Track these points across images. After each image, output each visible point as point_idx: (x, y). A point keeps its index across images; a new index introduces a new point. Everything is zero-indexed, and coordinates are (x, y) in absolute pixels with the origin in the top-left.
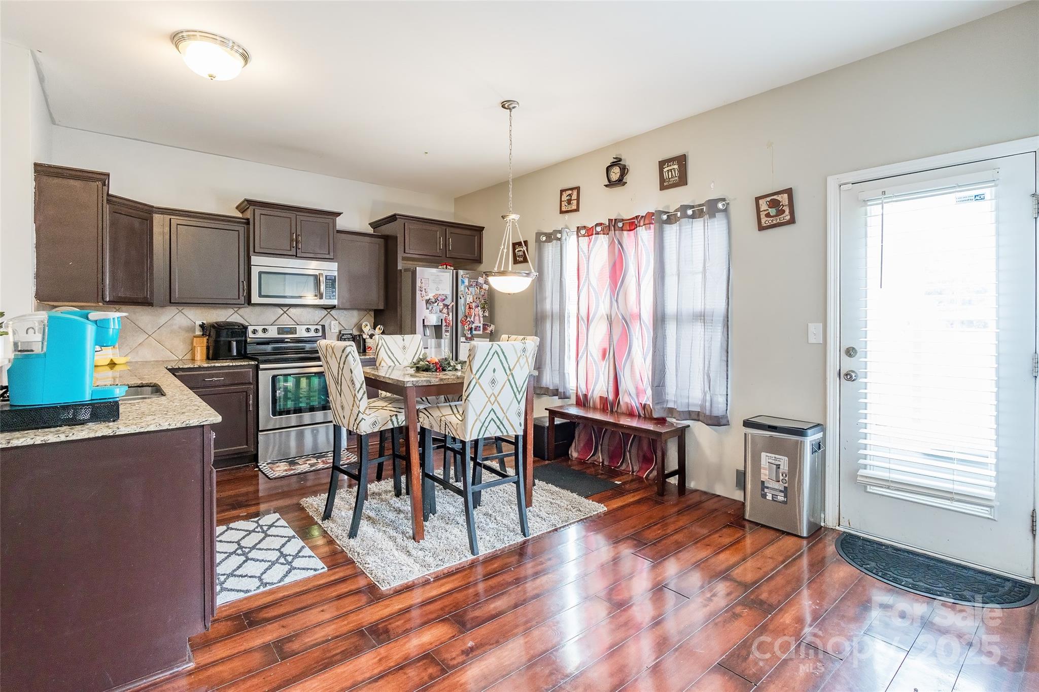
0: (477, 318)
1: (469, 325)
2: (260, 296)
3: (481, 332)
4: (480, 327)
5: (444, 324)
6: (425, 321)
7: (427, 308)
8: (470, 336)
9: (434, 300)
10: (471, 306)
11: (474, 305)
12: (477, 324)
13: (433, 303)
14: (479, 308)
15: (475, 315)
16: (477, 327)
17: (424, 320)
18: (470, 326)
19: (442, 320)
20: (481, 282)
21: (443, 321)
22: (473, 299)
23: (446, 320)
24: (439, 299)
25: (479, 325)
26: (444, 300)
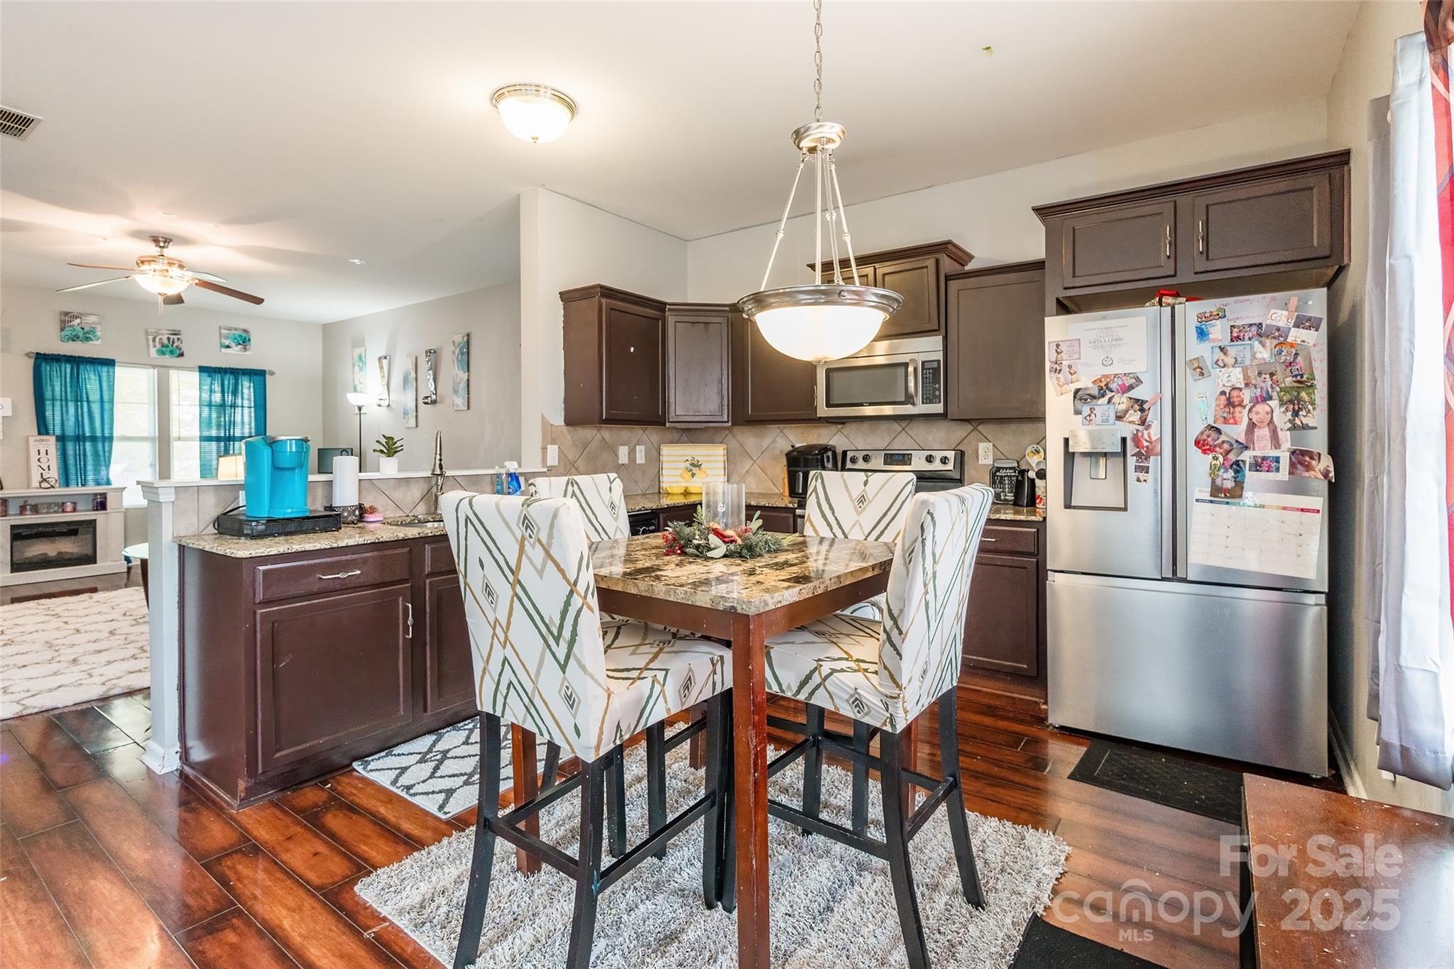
0: (1263, 433)
1: (1228, 452)
2: (829, 405)
3: (1283, 474)
4: (1277, 460)
5: (1131, 448)
6: (1071, 443)
7: (1077, 412)
8: (1229, 484)
9: (1095, 392)
10: (1236, 400)
11: (1247, 395)
12: (1263, 447)
13: (1093, 397)
14: (1274, 403)
15: (1252, 426)
16: (1264, 459)
17: (1066, 441)
18: (1232, 457)
19: (1124, 440)
20: (1282, 324)
21: (1129, 443)
22: (1246, 377)
23: (1137, 440)
24: (1114, 386)
25: (1274, 453)
26: (1131, 388)
